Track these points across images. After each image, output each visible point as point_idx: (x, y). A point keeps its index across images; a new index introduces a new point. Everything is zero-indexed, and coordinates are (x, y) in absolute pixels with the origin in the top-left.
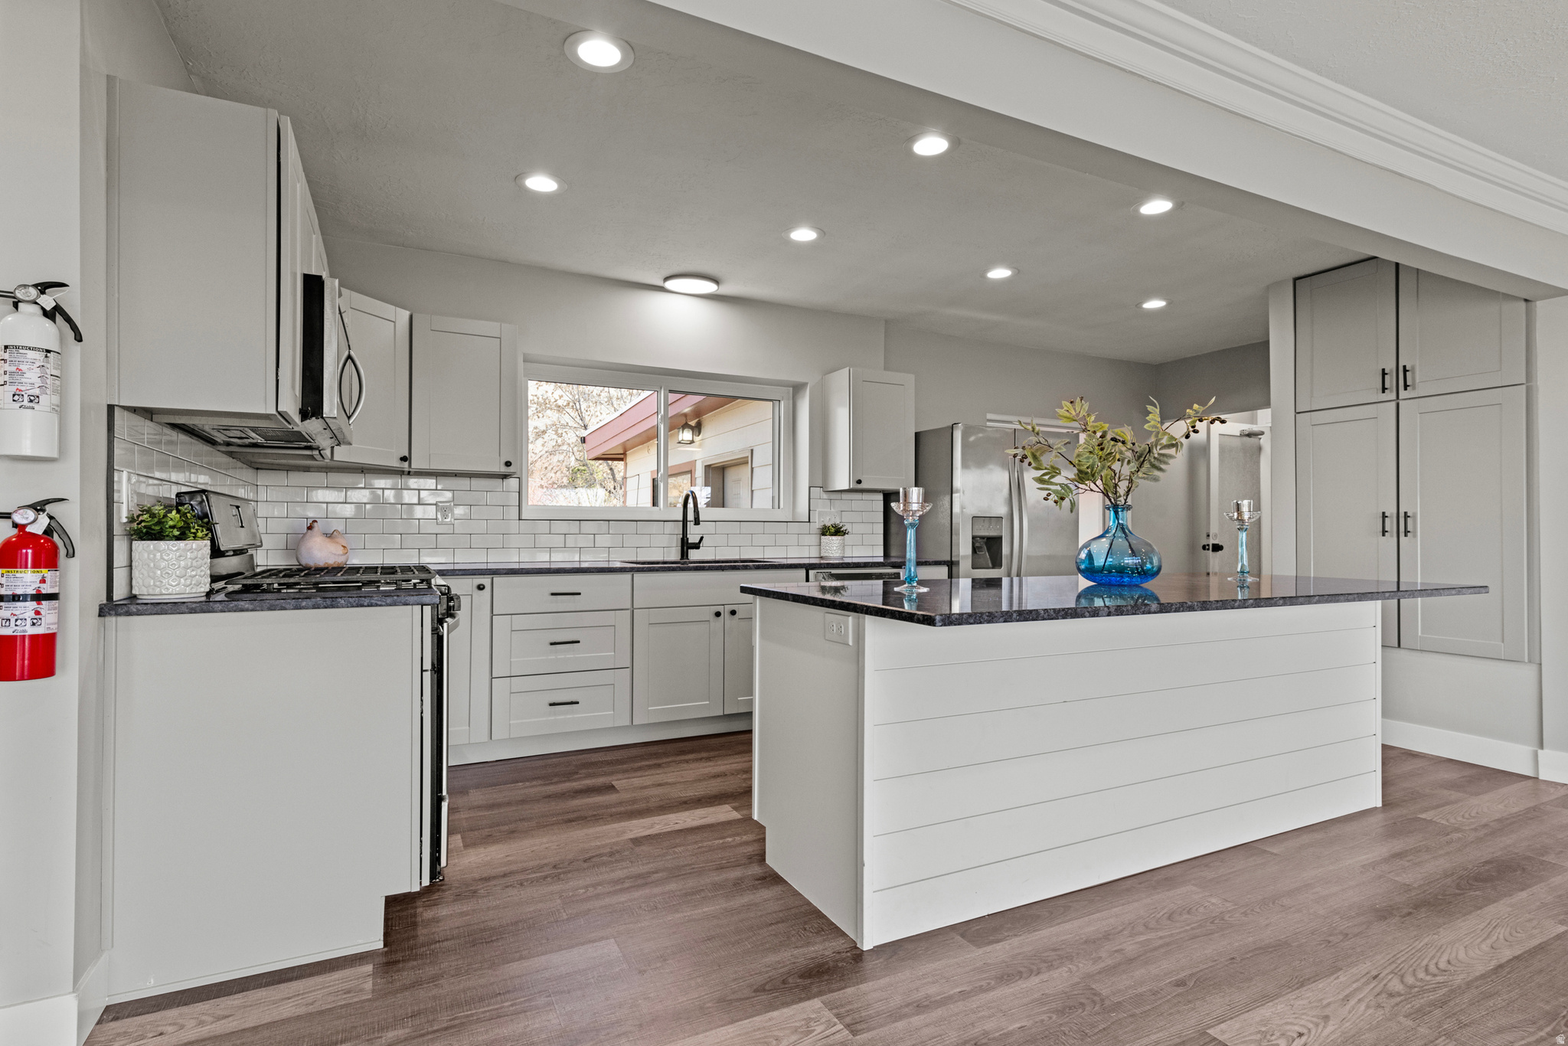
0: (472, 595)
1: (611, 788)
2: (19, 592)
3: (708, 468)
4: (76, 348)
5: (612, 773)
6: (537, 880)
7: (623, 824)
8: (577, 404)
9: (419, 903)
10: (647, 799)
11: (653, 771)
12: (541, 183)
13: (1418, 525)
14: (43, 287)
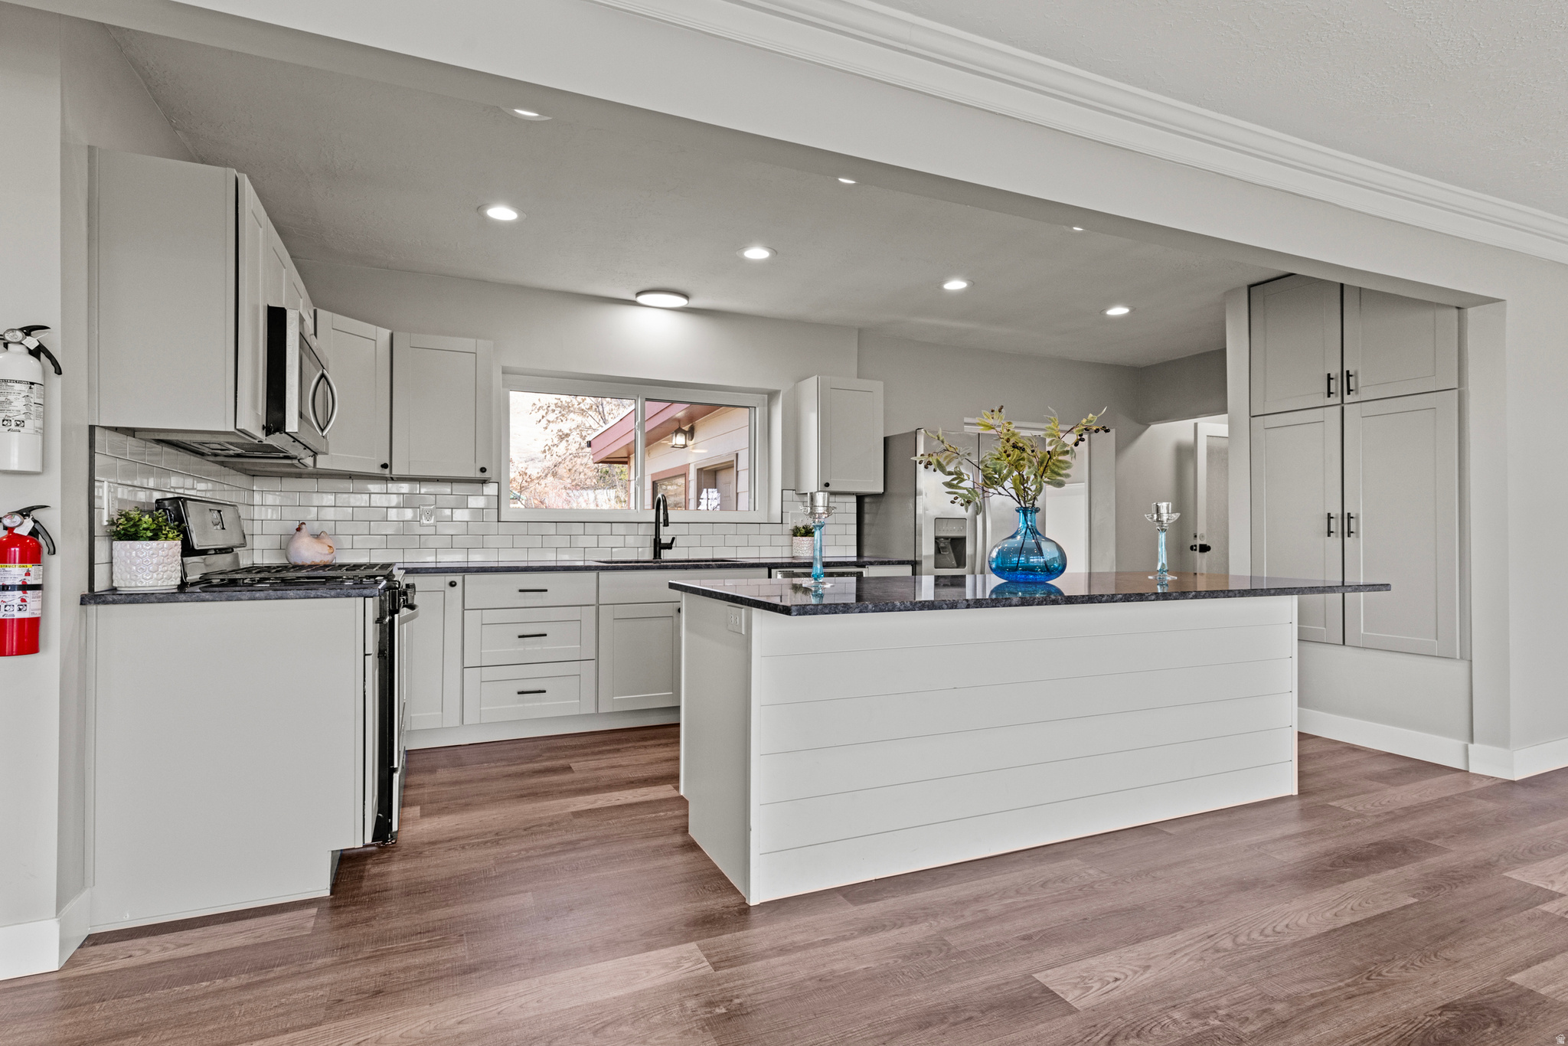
0: (444, 591)
1: (568, 769)
2: (8, 583)
3: (700, 471)
4: (57, 380)
5: (571, 757)
6: (478, 844)
7: (569, 799)
8: (600, 407)
9: (369, 861)
10: (598, 779)
11: (611, 755)
12: (502, 213)
13: (1361, 526)
14: (28, 331)
